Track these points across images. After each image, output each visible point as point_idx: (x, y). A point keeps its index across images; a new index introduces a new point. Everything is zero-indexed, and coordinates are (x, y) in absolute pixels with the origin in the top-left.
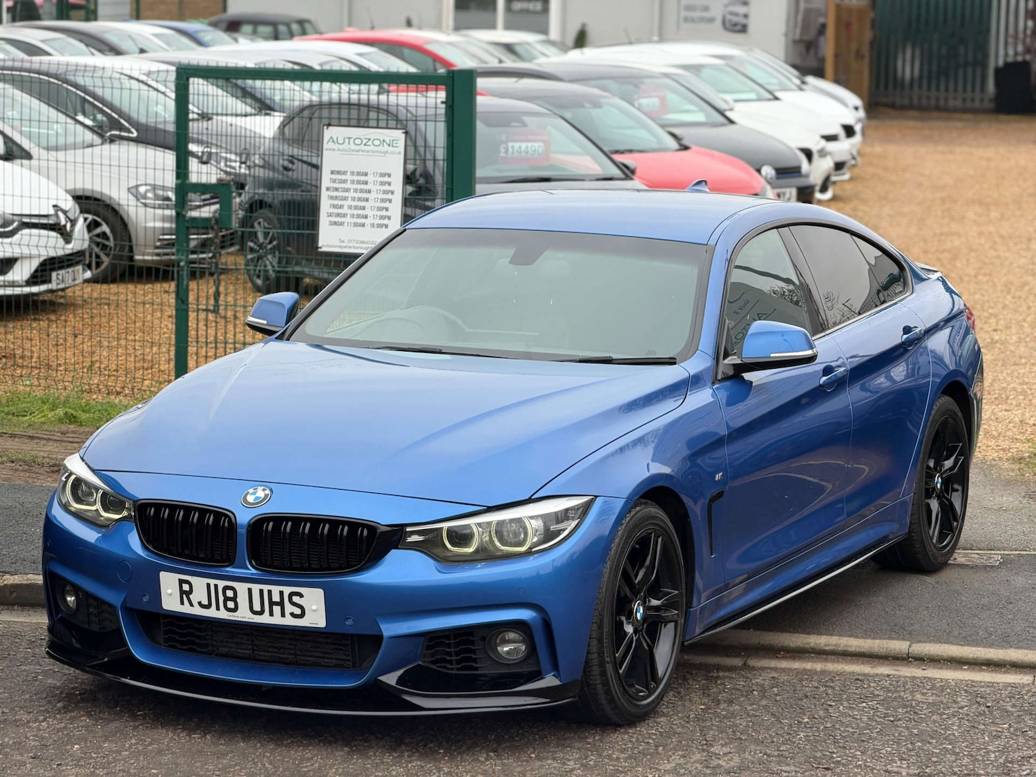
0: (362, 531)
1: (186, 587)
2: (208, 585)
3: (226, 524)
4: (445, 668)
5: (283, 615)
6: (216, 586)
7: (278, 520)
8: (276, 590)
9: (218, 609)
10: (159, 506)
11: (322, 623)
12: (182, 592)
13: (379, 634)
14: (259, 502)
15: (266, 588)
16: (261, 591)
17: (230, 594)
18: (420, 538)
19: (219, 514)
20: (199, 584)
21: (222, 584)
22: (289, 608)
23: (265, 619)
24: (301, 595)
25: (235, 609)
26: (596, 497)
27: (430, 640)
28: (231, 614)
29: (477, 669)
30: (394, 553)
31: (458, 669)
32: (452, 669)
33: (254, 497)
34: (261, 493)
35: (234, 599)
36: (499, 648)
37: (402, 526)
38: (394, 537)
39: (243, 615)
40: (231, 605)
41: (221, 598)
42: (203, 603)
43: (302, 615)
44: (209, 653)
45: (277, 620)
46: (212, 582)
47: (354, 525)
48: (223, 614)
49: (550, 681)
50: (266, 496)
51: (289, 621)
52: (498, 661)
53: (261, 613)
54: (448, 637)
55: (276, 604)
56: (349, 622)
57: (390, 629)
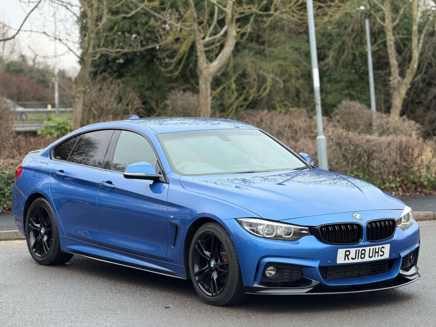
8: (377, 247)
12: (346, 255)
21: (361, 249)
35: (364, 254)
39: (367, 259)
41: (360, 254)
42: (353, 258)
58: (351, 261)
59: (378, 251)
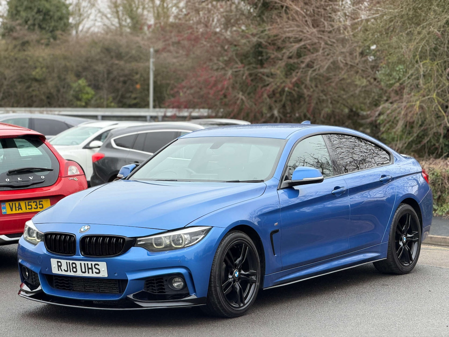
0: (120, 240)
1: (59, 264)
2: (67, 262)
3: (73, 240)
4: (153, 292)
5: (93, 273)
6: (69, 263)
7: (91, 237)
9: (70, 272)
10: (51, 234)
11: (106, 276)
13: (127, 279)
14: (85, 231)
15: (86, 262)
16: (85, 264)
17: (74, 265)
18: (143, 243)
19: (71, 236)
20: (64, 262)
21: (71, 262)
22: (95, 270)
23: (86, 275)
24: (98, 265)
25: (76, 272)
26: (213, 227)
27: (147, 281)
28: (75, 273)
29: (165, 292)
30: (133, 248)
31: (158, 293)
32: (156, 293)
33: (83, 229)
34: (86, 228)
36: (173, 284)
37: (136, 238)
38: (133, 242)
39: (79, 274)
40: (75, 270)
41: (71, 268)
43: (99, 273)
44: (70, 290)
45: (90, 275)
46: (68, 261)
47: (118, 238)
48: (72, 274)
49: (193, 296)
50: (88, 228)
51: (95, 275)
52: (174, 289)
53: (85, 272)
54: (153, 280)
55: (90, 269)
56: (116, 275)
57: (131, 277)
58: (64, 273)
59: (91, 267)
